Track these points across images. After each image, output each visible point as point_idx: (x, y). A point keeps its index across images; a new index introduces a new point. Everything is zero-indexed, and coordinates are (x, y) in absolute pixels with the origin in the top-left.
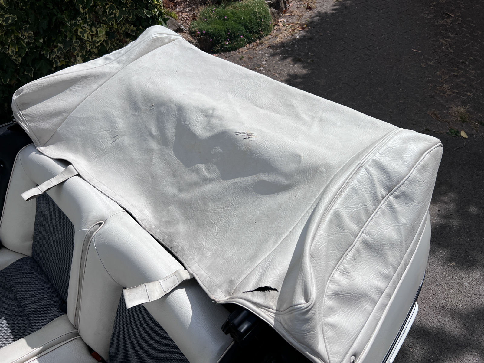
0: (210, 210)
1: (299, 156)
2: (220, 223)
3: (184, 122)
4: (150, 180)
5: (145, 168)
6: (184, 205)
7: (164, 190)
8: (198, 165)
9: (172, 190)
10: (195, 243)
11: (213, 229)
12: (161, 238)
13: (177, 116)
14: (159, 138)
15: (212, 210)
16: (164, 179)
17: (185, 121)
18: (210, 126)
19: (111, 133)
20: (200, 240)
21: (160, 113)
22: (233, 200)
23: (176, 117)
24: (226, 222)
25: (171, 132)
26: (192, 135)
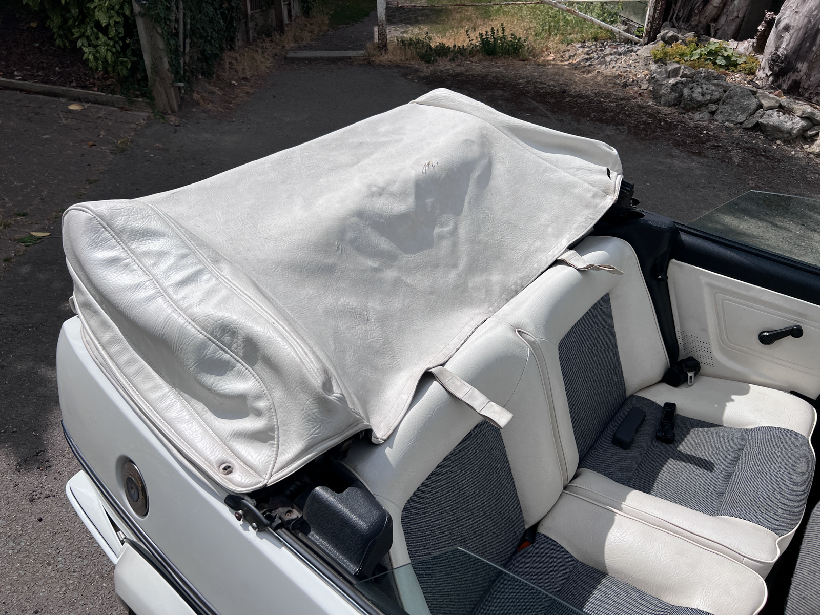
0: (487, 239)
1: (467, 140)
2: (503, 232)
3: (380, 219)
4: (433, 297)
5: (417, 298)
6: (474, 267)
7: (450, 286)
8: (434, 233)
9: (452, 276)
10: (517, 264)
11: (507, 241)
13: (367, 224)
14: (383, 263)
15: (488, 237)
16: (436, 280)
17: (381, 216)
18: (400, 195)
20: (515, 257)
21: (353, 241)
22: (484, 213)
23: (368, 226)
24: (505, 226)
25: (384, 243)
26: (402, 217)
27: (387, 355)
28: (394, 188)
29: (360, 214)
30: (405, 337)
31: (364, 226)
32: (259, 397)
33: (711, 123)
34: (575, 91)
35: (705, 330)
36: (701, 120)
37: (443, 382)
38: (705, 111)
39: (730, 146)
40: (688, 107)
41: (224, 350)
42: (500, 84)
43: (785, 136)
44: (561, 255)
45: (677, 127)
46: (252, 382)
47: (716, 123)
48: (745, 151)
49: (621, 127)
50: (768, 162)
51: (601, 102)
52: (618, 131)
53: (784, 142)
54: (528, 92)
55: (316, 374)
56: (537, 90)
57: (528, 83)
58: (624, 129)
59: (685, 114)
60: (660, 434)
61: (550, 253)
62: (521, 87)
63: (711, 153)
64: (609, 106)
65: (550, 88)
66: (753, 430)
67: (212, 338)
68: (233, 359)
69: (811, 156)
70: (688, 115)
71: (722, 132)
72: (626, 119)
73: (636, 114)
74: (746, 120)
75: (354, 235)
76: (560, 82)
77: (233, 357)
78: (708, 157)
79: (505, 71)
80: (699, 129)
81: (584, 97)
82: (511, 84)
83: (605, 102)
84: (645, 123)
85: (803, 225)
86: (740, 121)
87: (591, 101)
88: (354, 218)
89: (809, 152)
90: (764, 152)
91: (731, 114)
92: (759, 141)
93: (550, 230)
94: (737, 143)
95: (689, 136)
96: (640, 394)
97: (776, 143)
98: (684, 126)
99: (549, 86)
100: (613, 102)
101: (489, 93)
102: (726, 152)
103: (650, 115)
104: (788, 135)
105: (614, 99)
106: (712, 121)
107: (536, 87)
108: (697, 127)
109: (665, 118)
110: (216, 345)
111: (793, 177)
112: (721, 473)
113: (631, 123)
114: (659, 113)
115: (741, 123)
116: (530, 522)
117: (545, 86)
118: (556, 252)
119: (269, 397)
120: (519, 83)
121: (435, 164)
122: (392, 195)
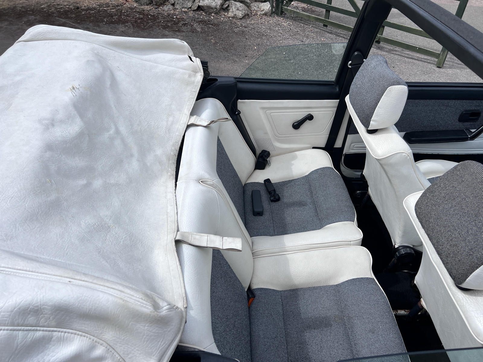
0: (140, 127)
2: (146, 119)
3: (66, 144)
4: (134, 184)
5: (125, 191)
6: (144, 151)
7: (138, 170)
10: (166, 137)
11: (152, 124)
12: (173, 165)
13: (59, 153)
14: (88, 177)
16: (128, 171)
17: (65, 142)
18: (68, 119)
19: (105, 231)
20: (162, 133)
21: (58, 172)
22: (127, 110)
23: (61, 154)
24: (145, 114)
26: (80, 135)
27: (138, 245)
28: (60, 116)
29: (49, 147)
30: (137, 224)
31: (58, 156)
32: (92, 348)
33: (175, 11)
34: (85, 6)
35: (266, 133)
36: (169, 10)
37: (190, 242)
38: (169, 5)
39: (191, 22)
40: (158, 4)
41: (34, 330)
42: (29, 11)
43: (215, 10)
44: (189, 121)
45: (159, 17)
46: (78, 339)
47: (177, 10)
48: (200, 24)
49: (127, 24)
50: (213, 27)
51: (106, 11)
52: (126, 27)
53: (215, 14)
54: (53, 13)
55: (142, 303)
56: (59, 11)
57: (49, 6)
58: (129, 25)
59: (158, 8)
60: (272, 198)
61: (181, 122)
62: (46, 11)
63: (184, 28)
64: (112, 12)
65: (67, 7)
66: (309, 174)
67: (15, 328)
68: (47, 333)
69: (231, 19)
70: (160, 8)
71: (184, 15)
72: (127, 18)
73: (131, 14)
74: (192, 5)
75: (56, 166)
76: (71, 2)
77: (46, 331)
78: (184, 32)
79: (27, 2)
80: (171, 16)
81: (93, 9)
82: (37, 10)
83: (108, 10)
84: (139, 18)
85: (246, 57)
86: (190, 7)
87: (99, 11)
88: (48, 153)
89: (229, 17)
90: (209, 22)
91: (183, 3)
92: (203, 16)
93: (173, 107)
94: (194, 19)
95: (168, 21)
96: (249, 181)
97: (212, 15)
98: (162, 16)
99: (65, 6)
100: (113, 9)
101: (25, 19)
102: (191, 26)
103: (140, 13)
104: (216, 10)
105: (113, 7)
106: (175, 9)
107: (56, 9)
108: (169, 15)
109: (149, 13)
110: (23, 330)
111: (229, 32)
112: (311, 205)
113: (131, 20)
114: (144, 11)
115: (190, 8)
116: (246, 286)
117: (62, 6)
118: (185, 120)
119: (101, 342)
120: (42, 8)
121: (78, 87)
122: (62, 121)
